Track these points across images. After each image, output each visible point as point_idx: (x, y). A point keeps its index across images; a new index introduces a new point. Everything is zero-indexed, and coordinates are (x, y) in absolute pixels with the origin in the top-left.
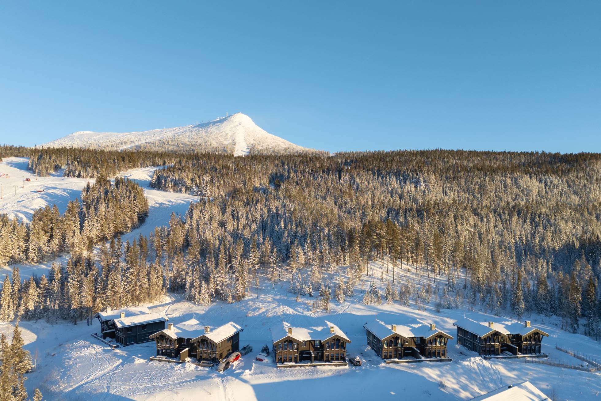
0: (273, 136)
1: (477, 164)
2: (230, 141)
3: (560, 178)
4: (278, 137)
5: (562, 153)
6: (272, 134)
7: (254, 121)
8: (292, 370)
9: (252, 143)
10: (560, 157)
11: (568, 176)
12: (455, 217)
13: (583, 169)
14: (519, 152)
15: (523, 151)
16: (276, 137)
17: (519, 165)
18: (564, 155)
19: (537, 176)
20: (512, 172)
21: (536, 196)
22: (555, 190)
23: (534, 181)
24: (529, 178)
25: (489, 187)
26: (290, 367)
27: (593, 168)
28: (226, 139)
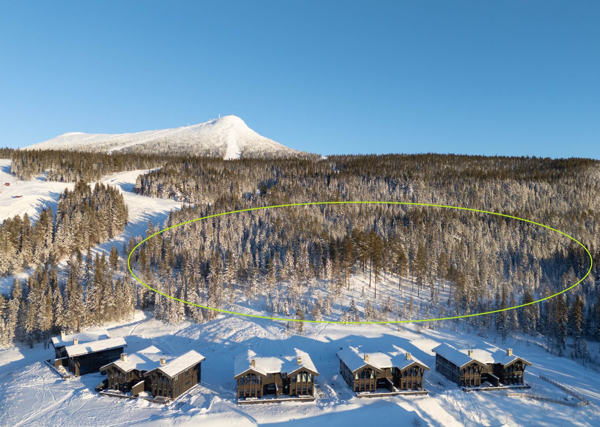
0: (266, 138)
1: (467, 169)
2: (222, 144)
3: (550, 184)
4: (270, 140)
5: (553, 158)
6: (265, 136)
7: (246, 123)
8: (253, 408)
9: (244, 146)
10: (551, 162)
11: (558, 182)
12: (443, 226)
13: (573, 175)
14: (510, 157)
15: (513, 156)
16: (268, 139)
17: (510, 171)
18: (555, 160)
19: (527, 182)
20: (503, 178)
21: (526, 202)
22: (545, 197)
23: (524, 187)
24: (518, 184)
25: (479, 193)
26: (251, 403)
27: (583, 175)
28: (218, 141)
